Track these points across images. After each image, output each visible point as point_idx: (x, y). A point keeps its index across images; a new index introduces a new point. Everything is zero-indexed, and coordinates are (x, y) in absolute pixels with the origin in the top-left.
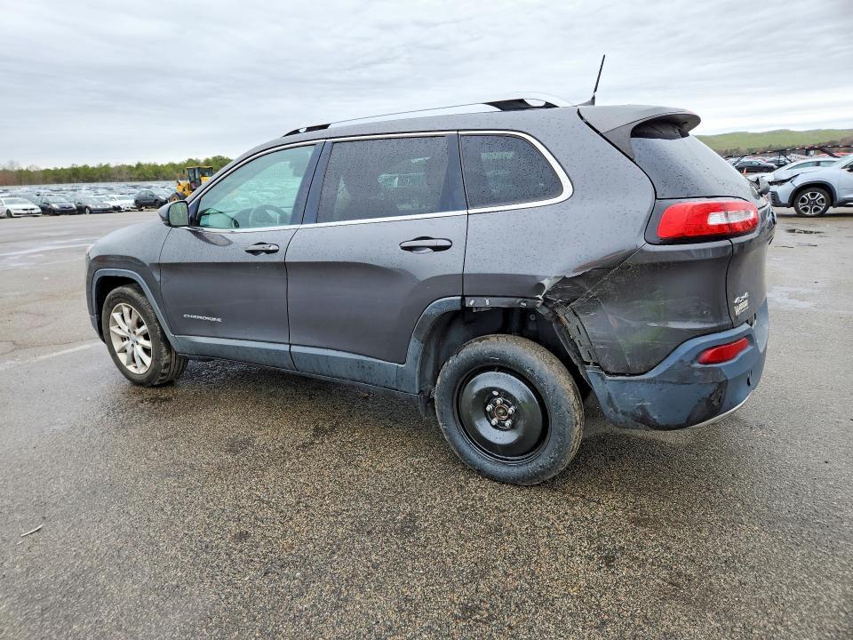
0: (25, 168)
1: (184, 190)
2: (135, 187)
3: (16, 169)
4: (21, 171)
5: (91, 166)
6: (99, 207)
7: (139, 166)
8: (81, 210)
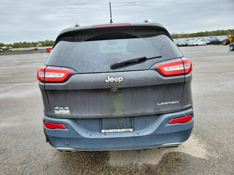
0: (185, 34)
1: (229, 38)
2: (211, 38)
3: (183, 34)
4: (184, 34)
5: (203, 32)
6: (191, 44)
7: (218, 31)
8: (186, 45)
